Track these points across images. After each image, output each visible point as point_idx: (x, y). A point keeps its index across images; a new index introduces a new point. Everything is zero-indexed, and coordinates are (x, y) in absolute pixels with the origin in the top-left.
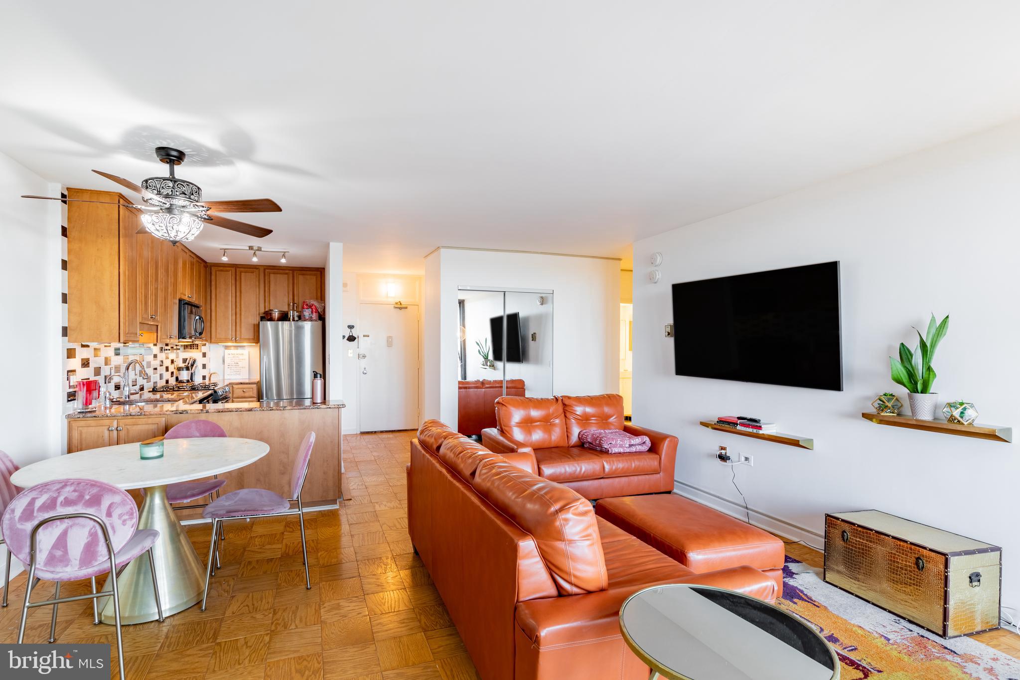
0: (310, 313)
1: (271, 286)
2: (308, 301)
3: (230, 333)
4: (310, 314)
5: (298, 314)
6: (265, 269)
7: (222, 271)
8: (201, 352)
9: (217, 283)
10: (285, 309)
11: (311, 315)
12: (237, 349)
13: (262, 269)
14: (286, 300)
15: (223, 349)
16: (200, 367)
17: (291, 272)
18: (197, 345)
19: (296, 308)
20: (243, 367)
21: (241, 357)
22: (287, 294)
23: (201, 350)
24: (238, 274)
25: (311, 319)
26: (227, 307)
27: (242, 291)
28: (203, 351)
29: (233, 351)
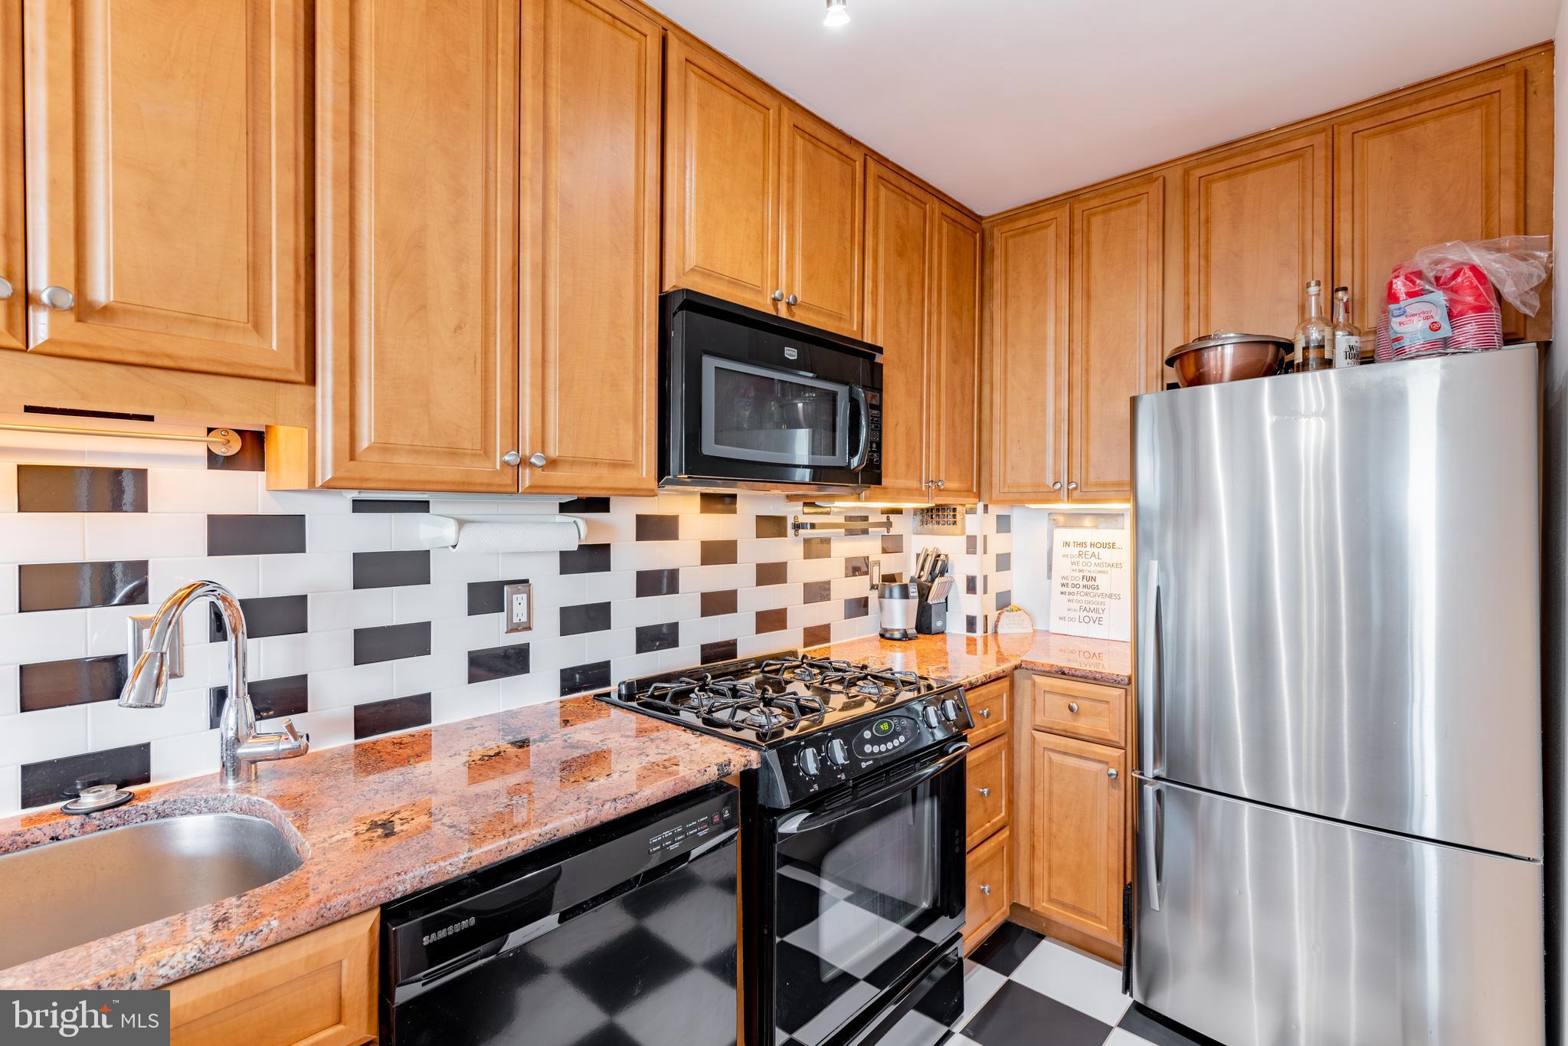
0: (1440, 316)
1: (1214, 240)
2: (1422, 261)
3: (1050, 468)
4: (1435, 327)
5: (1354, 340)
6: (1186, 173)
7: (1025, 231)
8: (963, 533)
9: (1010, 281)
10: (1283, 331)
11: (1446, 331)
12: (1096, 527)
13: (1174, 177)
14: (1289, 285)
15: (1044, 525)
16: (961, 585)
17: (1319, 139)
18: (954, 510)
19: (1347, 311)
20: (1110, 596)
21: (1106, 555)
22: (1295, 259)
23: (964, 527)
24: (1077, 226)
25: (1443, 347)
26: (1039, 367)
27: (1093, 293)
28: (971, 530)
29: (1087, 533)
